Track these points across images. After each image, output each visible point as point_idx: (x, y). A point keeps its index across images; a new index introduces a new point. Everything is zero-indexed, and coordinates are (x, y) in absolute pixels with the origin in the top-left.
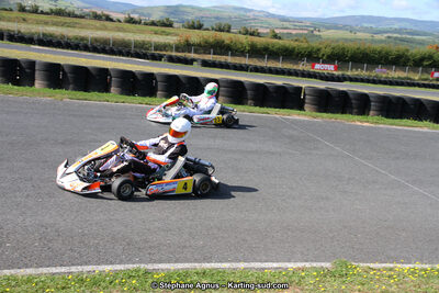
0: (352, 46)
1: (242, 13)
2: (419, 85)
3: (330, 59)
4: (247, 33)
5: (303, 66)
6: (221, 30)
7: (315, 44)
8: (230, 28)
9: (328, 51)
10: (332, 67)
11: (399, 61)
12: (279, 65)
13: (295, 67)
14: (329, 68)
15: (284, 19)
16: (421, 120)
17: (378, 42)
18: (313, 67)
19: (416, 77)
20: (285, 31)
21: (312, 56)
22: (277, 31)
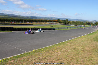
11: (6, 20)
19: (9, 23)
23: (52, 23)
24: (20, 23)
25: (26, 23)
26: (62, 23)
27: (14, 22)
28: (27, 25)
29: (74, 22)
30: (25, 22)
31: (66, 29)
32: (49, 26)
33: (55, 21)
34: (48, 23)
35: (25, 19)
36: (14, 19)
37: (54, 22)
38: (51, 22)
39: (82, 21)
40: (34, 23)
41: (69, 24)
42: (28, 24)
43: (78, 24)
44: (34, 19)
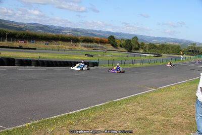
23: (91, 47)
25: (16, 44)
26: (121, 46)
29: (155, 46)
30: (13, 41)
31: (131, 66)
32: (82, 54)
33: (102, 42)
34: (80, 46)
35: (12, 32)
37: (99, 45)
38: (89, 44)
39: (177, 44)
40: (41, 45)
41: (141, 51)
42: (21, 48)
43: (165, 51)
44: (40, 32)
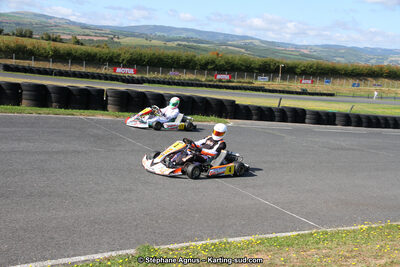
0: (149, 52)
1: (44, 20)
2: (206, 86)
3: (130, 63)
4: (49, 38)
5: (105, 70)
6: (22, 35)
7: (115, 50)
8: (31, 33)
9: (128, 56)
10: (131, 71)
11: (188, 65)
12: (83, 69)
13: (98, 71)
14: (130, 72)
15: (84, 27)
16: (208, 115)
17: (170, 49)
18: (115, 71)
19: (203, 79)
20: (87, 38)
21: (114, 61)
22: (79, 38)
24: (262, 81)
25: (296, 85)
27: (226, 77)
28: (297, 93)
30: (291, 79)
35: (290, 62)
36: (230, 56)
40: (344, 86)
